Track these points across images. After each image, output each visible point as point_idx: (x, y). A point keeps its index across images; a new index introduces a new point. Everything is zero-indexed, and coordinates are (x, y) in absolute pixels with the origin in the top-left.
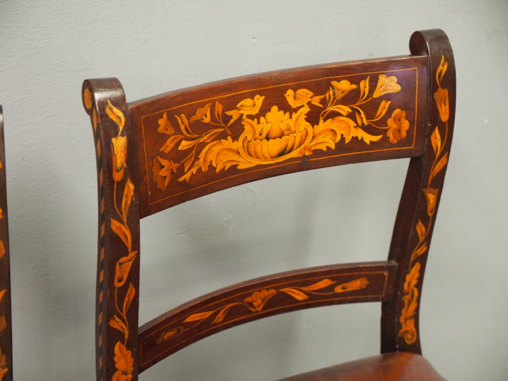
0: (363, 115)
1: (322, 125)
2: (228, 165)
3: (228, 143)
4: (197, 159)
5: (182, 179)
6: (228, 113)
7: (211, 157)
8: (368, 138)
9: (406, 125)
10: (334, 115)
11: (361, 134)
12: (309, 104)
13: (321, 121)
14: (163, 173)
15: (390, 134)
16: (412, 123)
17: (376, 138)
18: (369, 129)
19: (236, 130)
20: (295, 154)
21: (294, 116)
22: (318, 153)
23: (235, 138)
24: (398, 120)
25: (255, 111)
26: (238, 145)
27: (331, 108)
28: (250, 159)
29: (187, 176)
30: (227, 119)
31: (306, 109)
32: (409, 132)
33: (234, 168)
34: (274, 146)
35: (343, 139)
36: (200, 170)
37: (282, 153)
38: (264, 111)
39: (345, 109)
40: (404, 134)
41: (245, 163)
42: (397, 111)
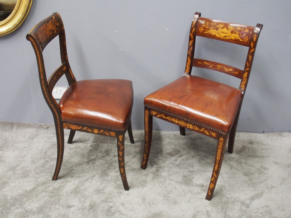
0: (241, 35)
1: (233, 34)
2: (214, 35)
3: (215, 30)
4: (208, 30)
5: (204, 33)
6: (217, 25)
7: (211, 32)
8: (241, 40)
9: (248, 39)
10: (236, 33)
11: (239, 39)
12: (232, 29)
13: (233, 33)
14: (201, 30)
15: (245, 41)
16: (249, 39)
17: (242, 40)
18: (241, 38)
19: (217, 29)
20: (227, 38)
21: (229, 31)
22: (231, 39)
23: (217, 30)
24: (246, 38)
25: (222, 27)
26: (217, 32)
27: (235, 32)
28: (218, 35)
29: (206, 33)
30: (216, 26)
31: (231, 30)
32: (248, 41)
33: (215, 36)
34: (224, 35)
35: (236, 38)
36: (208, 33)
37: (225, 37)
38: (223, 28)
39: (238, 33)
40: (247, 41)
41: (217, 36)
42: (247, 36)
